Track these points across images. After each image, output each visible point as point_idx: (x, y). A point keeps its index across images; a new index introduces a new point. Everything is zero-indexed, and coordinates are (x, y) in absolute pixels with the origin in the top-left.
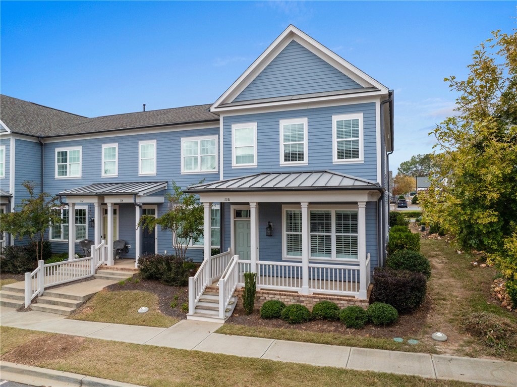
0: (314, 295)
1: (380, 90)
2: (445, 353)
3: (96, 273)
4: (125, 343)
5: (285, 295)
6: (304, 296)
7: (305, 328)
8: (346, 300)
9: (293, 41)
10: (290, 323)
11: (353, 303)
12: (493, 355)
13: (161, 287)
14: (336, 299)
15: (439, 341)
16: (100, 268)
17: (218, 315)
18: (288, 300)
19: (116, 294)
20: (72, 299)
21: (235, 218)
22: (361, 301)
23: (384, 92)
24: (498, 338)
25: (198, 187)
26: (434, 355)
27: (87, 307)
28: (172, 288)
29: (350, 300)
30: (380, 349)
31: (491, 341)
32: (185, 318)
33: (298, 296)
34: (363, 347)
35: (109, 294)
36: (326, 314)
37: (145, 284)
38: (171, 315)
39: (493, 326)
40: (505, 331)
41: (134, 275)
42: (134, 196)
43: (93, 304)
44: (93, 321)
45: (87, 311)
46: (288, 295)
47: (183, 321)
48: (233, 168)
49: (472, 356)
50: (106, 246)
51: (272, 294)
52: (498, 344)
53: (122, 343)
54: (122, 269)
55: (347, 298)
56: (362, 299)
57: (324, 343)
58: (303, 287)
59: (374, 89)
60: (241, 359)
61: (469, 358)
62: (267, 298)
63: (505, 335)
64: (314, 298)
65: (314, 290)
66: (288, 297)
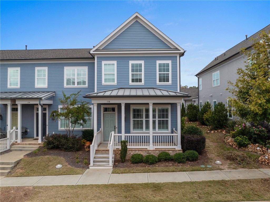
0: (156, 150)
1: (180, 50)
2: (225, 169)
3: (11, 148)
4: (63, 186)
5: (141, 151)
6: (151, 151)
7: (157, 166)
8: (172, 151)
9: (137, 21)
10: (149, 164)
11: (175, 152)
12: (242, 167)
13: (63, 153)
14: (167, 151)
15: (219, 165)
16: (13, 144)
17: (109, 165)
18: (142, 153)
19: (35, 159)
20: (5, 165)
21: (103, 112)
22: (179, 150)
23: (182, 51)
24: (242, 160)
25: (91, 94)
26: (222, 171)
27: (18, 168)
28: (70, 152)
29: (174, 150)
30: (198, 171)
31: (240, 162)
32: (89, 168)
33: (148, 151)
34: (191, 171)
35: (30, 159)
36: (166, 158)
37: (51, 152)
38: (78, 167)
39: (239, 156)
40: (244, 157)
41: (39, 147)
42: (39, 100)
43: (22, 166)
44: (28, 176)
45: (19, 171)
46: (142, 151)
47: (88, 170)
48: (102, 85)
49: (236, 169)
50: (17, 130)
51: (134, 151)
52: (243, 163)
53: (61, 186)
54: (30, 144)
55: (172, 150)
56: (179, 149)
57: (172, 172)
58: (150, 146)
59: (177, 49)
60: (140, 184)
61: (235, 170)
62: (131, 153)
63: (244, 159)
64: (156, 151)
65: (155, 147)
66: (143, 152)
